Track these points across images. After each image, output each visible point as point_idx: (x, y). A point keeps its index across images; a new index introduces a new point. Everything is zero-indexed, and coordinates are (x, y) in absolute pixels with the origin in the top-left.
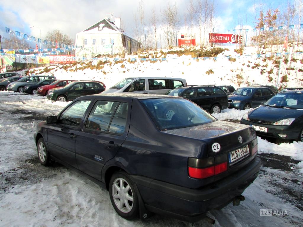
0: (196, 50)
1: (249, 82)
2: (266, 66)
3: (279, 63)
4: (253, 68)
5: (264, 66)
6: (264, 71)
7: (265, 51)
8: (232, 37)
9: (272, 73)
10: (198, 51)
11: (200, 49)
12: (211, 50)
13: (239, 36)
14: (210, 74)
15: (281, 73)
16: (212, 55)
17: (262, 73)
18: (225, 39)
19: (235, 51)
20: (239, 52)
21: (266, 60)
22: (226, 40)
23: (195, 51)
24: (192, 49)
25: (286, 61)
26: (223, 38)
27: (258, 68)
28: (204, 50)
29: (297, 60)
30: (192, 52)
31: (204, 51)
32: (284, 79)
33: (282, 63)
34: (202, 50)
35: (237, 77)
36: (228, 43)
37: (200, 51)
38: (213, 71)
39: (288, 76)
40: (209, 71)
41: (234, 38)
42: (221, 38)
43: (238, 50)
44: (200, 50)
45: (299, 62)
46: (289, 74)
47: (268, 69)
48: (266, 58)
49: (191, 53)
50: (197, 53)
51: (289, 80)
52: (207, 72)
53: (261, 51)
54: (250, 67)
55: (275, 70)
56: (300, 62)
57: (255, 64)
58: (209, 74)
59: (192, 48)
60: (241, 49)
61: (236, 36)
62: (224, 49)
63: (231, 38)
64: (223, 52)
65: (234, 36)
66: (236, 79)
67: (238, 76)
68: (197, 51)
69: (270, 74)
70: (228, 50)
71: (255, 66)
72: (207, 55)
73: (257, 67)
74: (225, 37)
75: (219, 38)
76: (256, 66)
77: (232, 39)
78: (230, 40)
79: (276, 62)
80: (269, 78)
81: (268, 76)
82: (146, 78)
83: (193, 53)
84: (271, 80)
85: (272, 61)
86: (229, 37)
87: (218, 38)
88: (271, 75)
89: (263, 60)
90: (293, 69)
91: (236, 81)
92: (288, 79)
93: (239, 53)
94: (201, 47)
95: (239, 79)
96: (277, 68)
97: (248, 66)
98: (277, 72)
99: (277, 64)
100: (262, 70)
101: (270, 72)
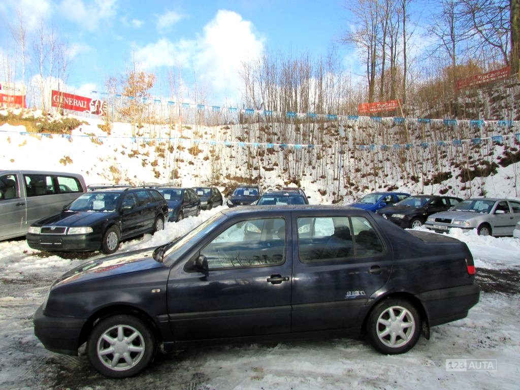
0: (36, 117)
1: (130, 178)
2: (147, 154)
3: (163, 151)
4: (131, 156)
5: (144, 154)
6: (146, 161)
7: (141, 131)
8: (92, 103)
9: (157, 165)
10: (39, 120)
11: (42, 116)
12: (61, 122)
13: (102, 102)
14: (68, 164)
15: (169, 166)
16: (64, 131)
17: (144, 165)
18: (79, 105)
19: (99, 126)
20: (106, 128)
21: (145, 145)
22: (82, 106)
23: (32, 120)
24: (25, 116)
25: (171, 149)
26: (76, 103)
27: (137, 157)
28: (49, 119)
29: (183, 148)
30: (26, 119)
31: (50, 122)
32: (175, 175)
33: (167, 152)
34: (46, 120)
35: (111, 171)
36: (84, 111)
37: (43, 120)
38: (71, 158)
39: (179, 170)
40: (65, 159)
41: (94, 105)
42: (73, 102)
43: (103, 126)
44: (43, 118)
45: (186, 151)
46: (180, 168)
47: (151, 159)
48: (145, 143)
49: (24, 122)
50: (37, 124)
51: (181, 176)
52: (62, 160)
53: (136, 132)
54: (126, 156)
55: (160, 161)
56: (188, 151)
57: (132, 151)
58: (65, 164)
59: (25, 113)
60: (108, 125)
61: (97, 102)
62: (81, 121)
63: (90, 104)
64: (80, 127)
65: (94, 102)
66: (111, 173)
67: (112, 169)
68: (37, 119)
69: (155, 167)
70: (87, 123)
71: (132, 153)
72: (56, 128)
73: (136, 155)
74: (79, 102)
75: (70, 102)
76: (134, 155)
77: (91, 106)
78: (89, 109)
79: (158, 150)
80: (156, 173)
81: (153, 169)
82: (18, 172)
83: (28, 122)
84: (158, 175)
85: (153, 148)
86: (86, 102)
87: (67, 102)
88: (157, 168)
89: (141, 145)
90: (182, 161)
91: (111, 178)
92: (179, 175)
93: (105, 130)
94: (44, 114)
95: (114, 174)
96: (162, 159)
97: (123, 153)
98: (164, 164)
99: (161, 152)
100: (144, 160)
101: (155, 164)
